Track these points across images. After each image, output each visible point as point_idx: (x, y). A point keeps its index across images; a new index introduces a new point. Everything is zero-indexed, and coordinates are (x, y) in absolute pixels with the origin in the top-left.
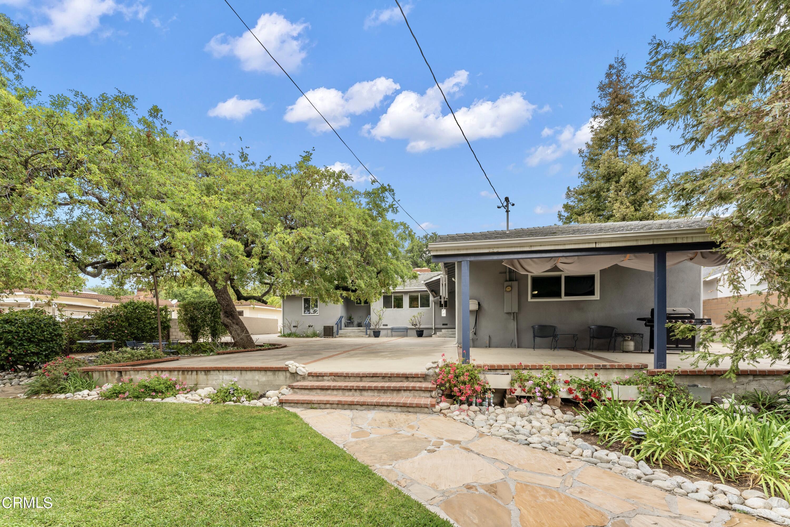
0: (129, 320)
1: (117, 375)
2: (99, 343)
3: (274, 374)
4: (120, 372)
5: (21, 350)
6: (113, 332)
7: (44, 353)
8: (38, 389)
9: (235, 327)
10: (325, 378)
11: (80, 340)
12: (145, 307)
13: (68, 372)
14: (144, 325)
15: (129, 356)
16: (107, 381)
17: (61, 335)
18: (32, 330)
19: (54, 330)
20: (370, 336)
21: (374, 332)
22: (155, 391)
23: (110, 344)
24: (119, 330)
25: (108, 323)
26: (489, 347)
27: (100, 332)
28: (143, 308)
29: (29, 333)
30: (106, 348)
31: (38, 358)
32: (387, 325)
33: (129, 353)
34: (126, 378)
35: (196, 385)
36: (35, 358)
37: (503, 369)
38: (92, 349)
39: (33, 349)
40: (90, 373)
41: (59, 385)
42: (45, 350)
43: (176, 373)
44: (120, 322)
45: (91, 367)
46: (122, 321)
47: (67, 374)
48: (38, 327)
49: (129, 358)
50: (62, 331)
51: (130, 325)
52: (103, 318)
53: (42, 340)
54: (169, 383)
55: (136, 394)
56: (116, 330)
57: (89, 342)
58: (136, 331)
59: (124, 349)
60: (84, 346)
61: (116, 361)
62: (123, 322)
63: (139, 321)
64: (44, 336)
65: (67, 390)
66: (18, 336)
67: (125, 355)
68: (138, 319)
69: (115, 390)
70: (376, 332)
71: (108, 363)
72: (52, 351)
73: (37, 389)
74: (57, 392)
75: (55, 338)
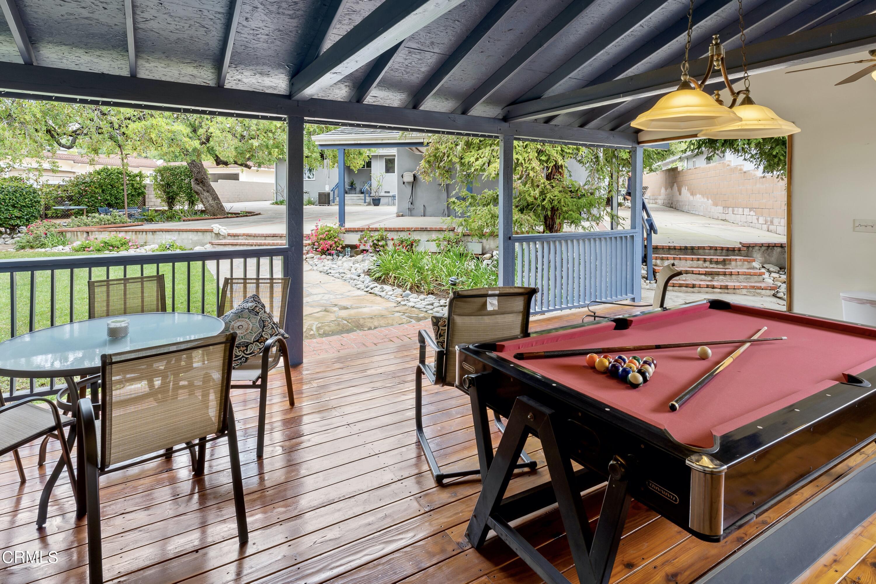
0: (102, 186)
1: (85, 235)
2: (73, 209)
3: (204, 234)
4: (88, 233)
5: (7, 214)
6: (86, 198)
7: (25, 218)
8: (25, 244)
9: (206, 194)
10: (240, 237)
11: (55, 206)
12: (119, 173)
13: (47, 232)
14: (118, 192)
15: (97, 220)
16: (77, 240)
17: (39, 202)
18: (16, 197)
19: (34, 197)
20: (369, 204)
21: (373, 200)
22: (112, 246)
23: (82, 210)
24: (92, 196)
25: (82, 190)
26: (424, 216)
27: (74, 198)
28: (116, 174)
29: (13, 200)
30: (80, 213)
31: (21, 222)
32: (389, 192)
33: (97, 218)
34: (91, 237)
35: (146, 243)
36: (18, 222)
37: (362, 231)
38: (66, 215)
39: (16, 213)
40: (64, 233)
41: (40, 242)
42: (27, 215)
43: (130, 233)
44: (93, 188)
45: (65, 229)
46: (95, 187)
47: (46, 234)
48: (21, 195)
49: (98, 222)
50: (41, 198)
51: (103, 191)
52: (77, 185)
53: (24, 206)
54: (124, 241)
55: (98, 248)
56: (89, 196)
57: (63, 208)
58: (109, 198)
59: (94, 214)
60: (58, 212)
61: (86, 225)
62: (97, 188)
63: (113, 188)
64: (25, 202)
65: (46, 246)
66: (5, 203)
67: (94, 220)
68: (111, 186)
69: (83, 245)
70: (376, 200)
71: (78, 226)
72: (32, 216)
73: (23, 244)
74: (38, 248)
75: (34, 204)
